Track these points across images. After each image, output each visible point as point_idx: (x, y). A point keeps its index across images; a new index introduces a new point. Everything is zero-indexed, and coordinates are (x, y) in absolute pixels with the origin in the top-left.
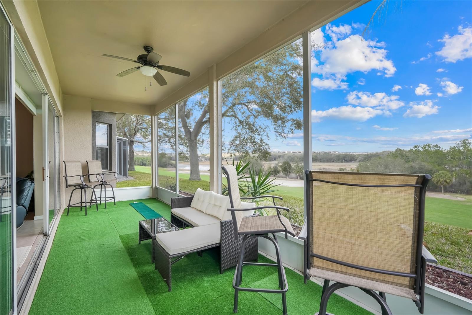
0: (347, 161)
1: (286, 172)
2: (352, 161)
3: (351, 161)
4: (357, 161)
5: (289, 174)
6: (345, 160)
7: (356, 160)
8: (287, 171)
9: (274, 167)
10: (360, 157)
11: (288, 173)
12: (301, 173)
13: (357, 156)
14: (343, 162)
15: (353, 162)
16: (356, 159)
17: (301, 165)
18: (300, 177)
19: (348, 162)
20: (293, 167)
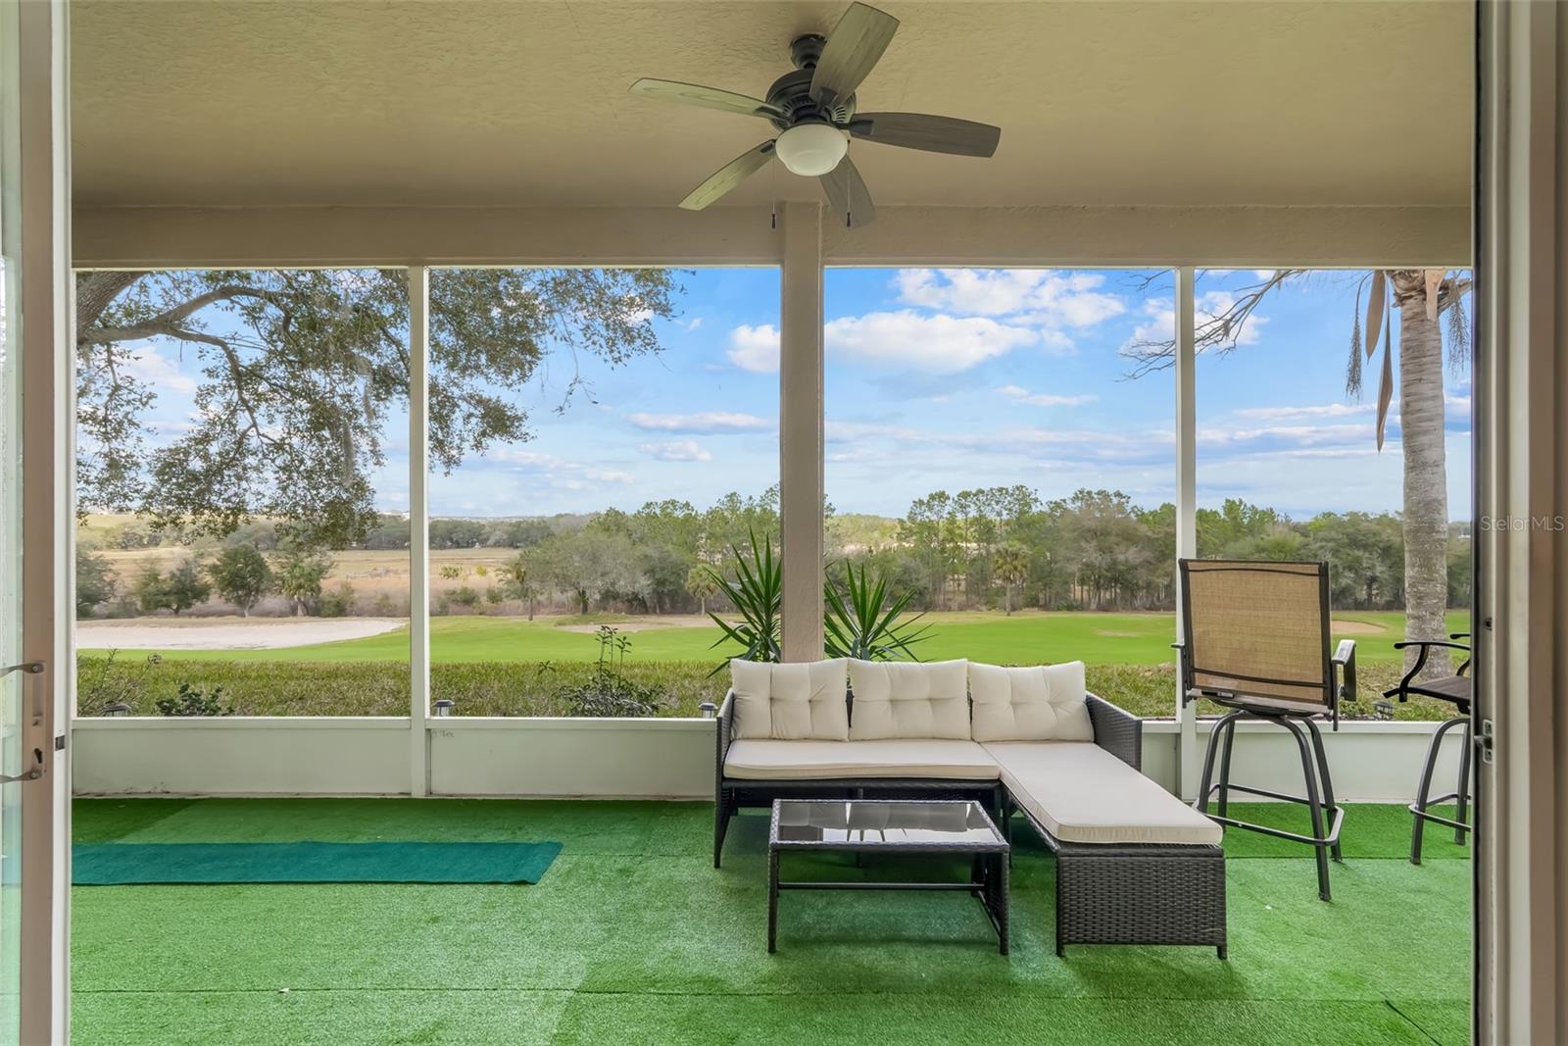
0: (458, 545)
1: (240, 593)
2: (473, 544)
3: (470, 545)
4: (489, 543)
5: (252, 598)
6: (451, 540)
7: (487, 539)
8: (242, 587)
9: (178, 573)
10: (498, 533)
11: (248, 595)
12: (312, 590)
13: (487, 529)
14: (445, 548)
15: (477, 545)
16: (485, 536)
17: (309, 559)
18: (305, 605)
19: (463, 547)
20: (274, 569)
